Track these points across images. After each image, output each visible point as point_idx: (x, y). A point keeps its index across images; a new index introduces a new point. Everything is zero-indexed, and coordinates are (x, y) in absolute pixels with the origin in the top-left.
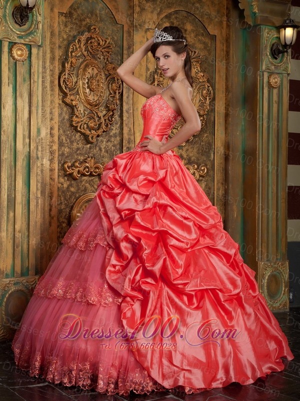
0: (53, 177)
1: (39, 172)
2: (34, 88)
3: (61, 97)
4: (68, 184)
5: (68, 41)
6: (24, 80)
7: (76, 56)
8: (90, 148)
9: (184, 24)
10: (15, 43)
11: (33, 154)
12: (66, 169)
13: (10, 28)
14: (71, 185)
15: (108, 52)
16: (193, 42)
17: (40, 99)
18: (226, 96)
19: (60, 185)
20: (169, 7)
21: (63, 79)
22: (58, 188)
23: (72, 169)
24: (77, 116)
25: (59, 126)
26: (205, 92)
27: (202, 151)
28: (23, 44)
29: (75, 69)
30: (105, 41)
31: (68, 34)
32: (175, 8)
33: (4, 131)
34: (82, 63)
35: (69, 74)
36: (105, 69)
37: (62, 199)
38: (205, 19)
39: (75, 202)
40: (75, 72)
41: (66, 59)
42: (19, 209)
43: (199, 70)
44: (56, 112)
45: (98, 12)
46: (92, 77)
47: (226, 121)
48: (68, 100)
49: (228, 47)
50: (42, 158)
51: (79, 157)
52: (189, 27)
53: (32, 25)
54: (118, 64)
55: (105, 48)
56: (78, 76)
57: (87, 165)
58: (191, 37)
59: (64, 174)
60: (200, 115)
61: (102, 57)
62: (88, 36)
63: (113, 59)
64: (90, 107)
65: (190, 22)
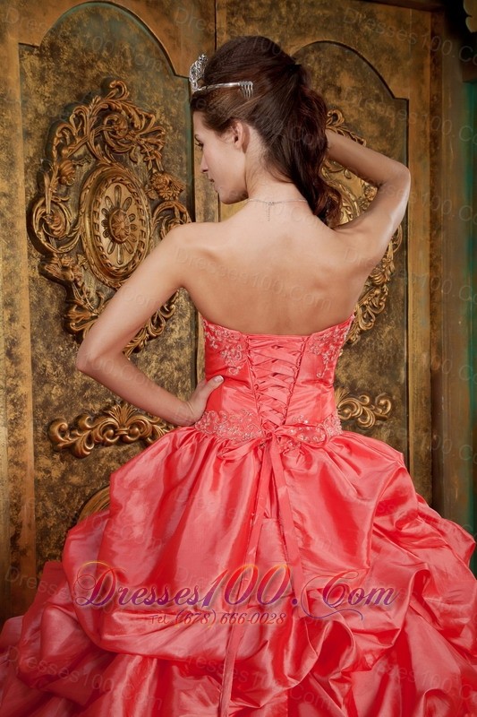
0: (21, 460)
3: (36, 262)
4: (63, 468)
5: (51, 119)
7: (71, 158)
9: (334, 74)
12: (56, 437)
14: (70, 471)
15: (156, 146)
16: (356, 117)
18: (430, 241)
19: (43, 473)
20: (302, 35)
21: (39, 217)
22: (37, 481)
23: (73, 436)
24: (80, 308)
25: (33, 334)
27: (381, 364)
29: (72, 189)
30: (146, 117)
31: (48, 102)
32: (314, 35)
34: (89, 173)
35: (56, 204)
36: (150, 187)
38: (382, 62)
39: (83, 506)
40: (72, 197)
41: (46, 166)
44: (24, 301)
45: (127, 47)
46: (116, 208)
47: (432, 295)
48: (54, 270)
49: (435, 124)
51: (91, 406)
52: (346, 81)
54: (181, 174)
55: (146, 136)
56: (78, 207)
57: (111, 420)
58: (350, 105)
59: (51, 448)
60: (373, 285)
61: (140, 159)
62: (101, 106)
63: (168, 162)
64: (112, 281)
65: (349, 70)
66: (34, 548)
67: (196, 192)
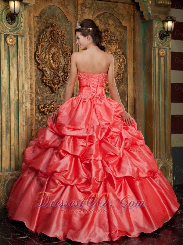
0: (32, 113)
1: (24, 111)
2: (20, 61)
3: (36, 66)
4: (42, 117)
5: (40, 32)
6: (14, 56)
7: (44, 41)
8: (54, 96)
9: (108, 20)
10: (8, 35)
11: (20, 101)
12: (40, 108)
13: (5, 26)
14: (43, 118)
15: (64, 38)
16: (114, 31)
17: (24, 67)
18: (133, 63)
19: (37, 118)
20: (99, 11)
21: (37, 55)
22: (36, 120)
23: (44, 109)
24: (46, 77)
25: (35, 82)
26: (121, 60)
28: (13, 35)
29: (44, 49)
30: (61, 32)
31: (39, 29)
32: (102, 11)
33: (3, 87)
34: (48, 45)
35: (41, 52)
36: (62, 48)
37: (38, 126)
38: (120, 17)
40: (44, 51)
41: (39, 44)
42: (13, 132)
43: (118, 47)
44: (34, 75)
45: (57, 15)
46: (54, 53)
47: (134, 77)
48: (40, 67)
49: (134, 33)
50: (26, 103)
51: (48, 102)
52: (111, 22)
53: (18, 24)
54: (69, 45)
55: (61, 36)
56: (46, 53)
57: (53, 106)
58: (112, 28)
59: (39, 111)
60: (118, 74)
61: (60, 42)
62: (52, 29)
63: (66, 42)
64: (54, 71)
65: (111, 19)
66: (35, 136)
67: (73, 50)
